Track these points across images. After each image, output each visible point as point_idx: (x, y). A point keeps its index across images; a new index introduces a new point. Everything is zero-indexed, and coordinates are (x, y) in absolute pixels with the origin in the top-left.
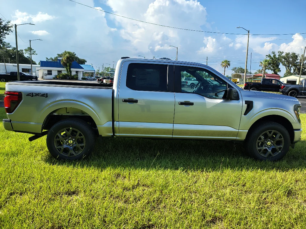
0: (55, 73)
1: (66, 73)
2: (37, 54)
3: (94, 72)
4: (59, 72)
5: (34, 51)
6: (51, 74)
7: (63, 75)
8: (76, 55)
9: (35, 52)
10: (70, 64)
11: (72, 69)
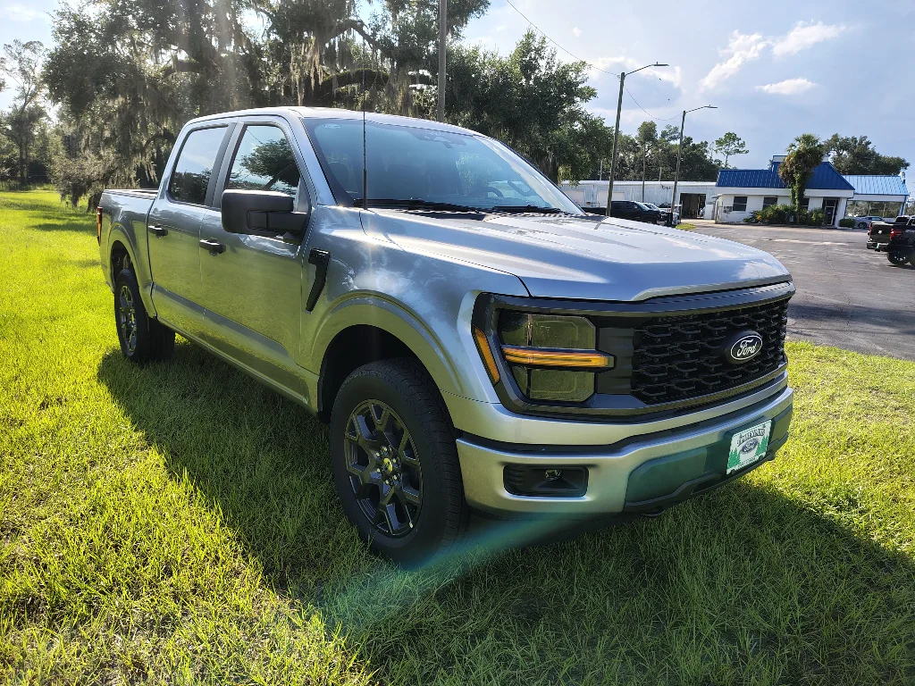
0: (754, 205)
1: (789, 203)
2: (747, 152)
3: (902, 199)
4: (770, 201)
5: (740, 142)
6: (743, 208)
7: (777, 211)
8: (870, 147)
9: (742, 145)
10: (804, 176)
11: (808, 193)
